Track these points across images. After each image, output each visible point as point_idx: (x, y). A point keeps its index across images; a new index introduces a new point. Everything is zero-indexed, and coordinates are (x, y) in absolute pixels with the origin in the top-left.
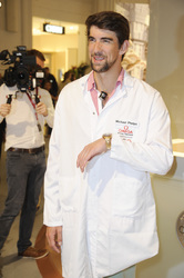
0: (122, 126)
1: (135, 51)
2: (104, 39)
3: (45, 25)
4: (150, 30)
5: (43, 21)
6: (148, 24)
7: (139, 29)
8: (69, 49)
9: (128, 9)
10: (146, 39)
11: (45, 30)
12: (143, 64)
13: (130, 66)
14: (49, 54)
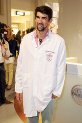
1: (54, 22)
2: (43, 18)
3: (16, 12)
4: (60, 13)
5: (16, 10)
6: (58, 11)
7: (55, 14)
8: (27, 22)
9: (50, 5)
10: (58, 17)
11: (16, 14)
12: (57, 27)
13: (51, 28)
14: (18, 24)
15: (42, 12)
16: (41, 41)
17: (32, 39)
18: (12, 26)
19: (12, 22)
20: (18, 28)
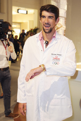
0: (54, 56)
1: (62, 22)
3: (18, 10)
4: (67, 12)
5: (17, 8)
6: (66, 9)
7: (62, 12)
8: (30, 21)
9: (57, 2)
10: (65, 16)
11: (18, 12)
12: (64, 27)
13: (58, 28)
14: (20, 23)
15: (48, 11)
16: (47, 44)
17: (38, 41)
18: (13, 26)
19: (13, 21)
20: (20, 28)
